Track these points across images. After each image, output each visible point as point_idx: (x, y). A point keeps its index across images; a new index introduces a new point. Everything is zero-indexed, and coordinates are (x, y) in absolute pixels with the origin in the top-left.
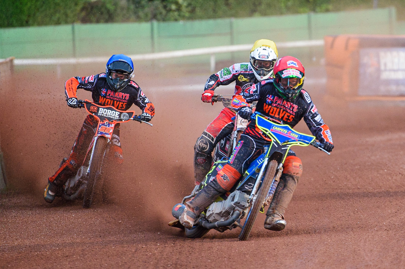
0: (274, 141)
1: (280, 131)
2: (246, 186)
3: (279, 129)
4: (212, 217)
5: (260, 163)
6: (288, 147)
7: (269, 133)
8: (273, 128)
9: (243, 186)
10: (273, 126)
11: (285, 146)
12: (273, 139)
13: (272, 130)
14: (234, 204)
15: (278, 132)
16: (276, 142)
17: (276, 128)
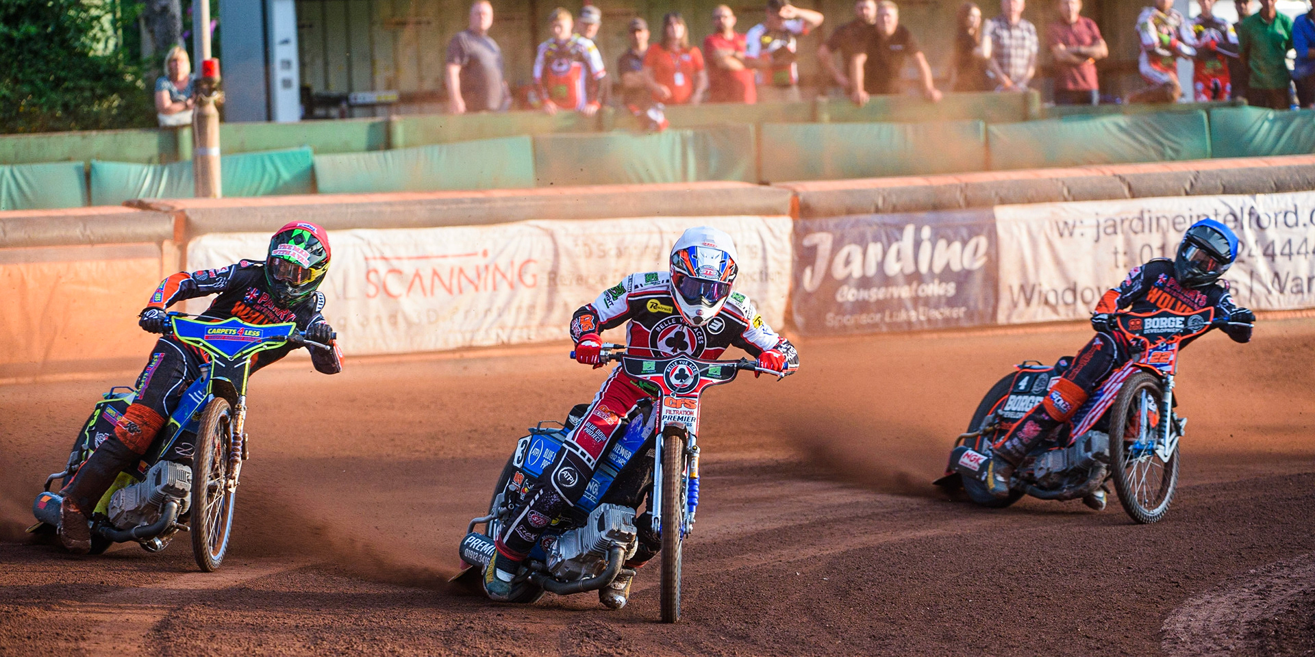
0: (216, 358)
1: (223, 333)
2: (178, 450)
3: (219, 331)
4: (122, 518)
5: (200, 401)
6: (245, 360)
7: (204, 345)
8: (209, 332)
9: (171, 450)
10: (208, 329)
11: (240, 359)
12: (213, 354)
13: (207, 337)
14: (162, 490)
15: (219, 337)
16: (221, 358)
17: (214, 331)
